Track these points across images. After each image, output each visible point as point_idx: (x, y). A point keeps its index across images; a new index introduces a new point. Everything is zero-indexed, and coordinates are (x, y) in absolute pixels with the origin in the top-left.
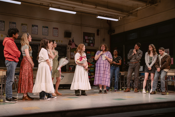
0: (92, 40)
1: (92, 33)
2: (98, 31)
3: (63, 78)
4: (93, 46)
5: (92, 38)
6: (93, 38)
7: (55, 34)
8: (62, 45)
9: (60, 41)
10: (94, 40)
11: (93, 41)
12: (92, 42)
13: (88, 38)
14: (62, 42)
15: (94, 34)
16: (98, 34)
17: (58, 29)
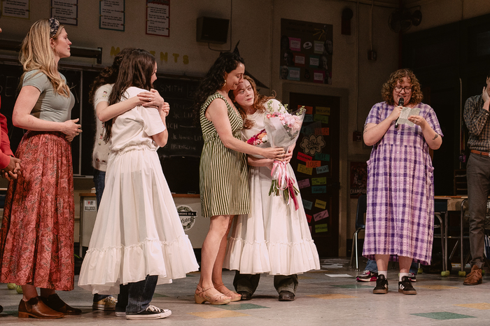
0: (319, 56)
1: (320, 26)
2: (347, 16)
3: (192, 221)
4: (326, 82)
5: (319, 48)
6: (325, 45)
7: (156, 25)
8: (184, 76)
9: (176, 56)
10: (329, 53)
11: (324, 59)
12: (321, 61)
13: (305, 46)
14: (186, 61)
15: (330, 27)
16: (346, 30)
17: (168, 4)
